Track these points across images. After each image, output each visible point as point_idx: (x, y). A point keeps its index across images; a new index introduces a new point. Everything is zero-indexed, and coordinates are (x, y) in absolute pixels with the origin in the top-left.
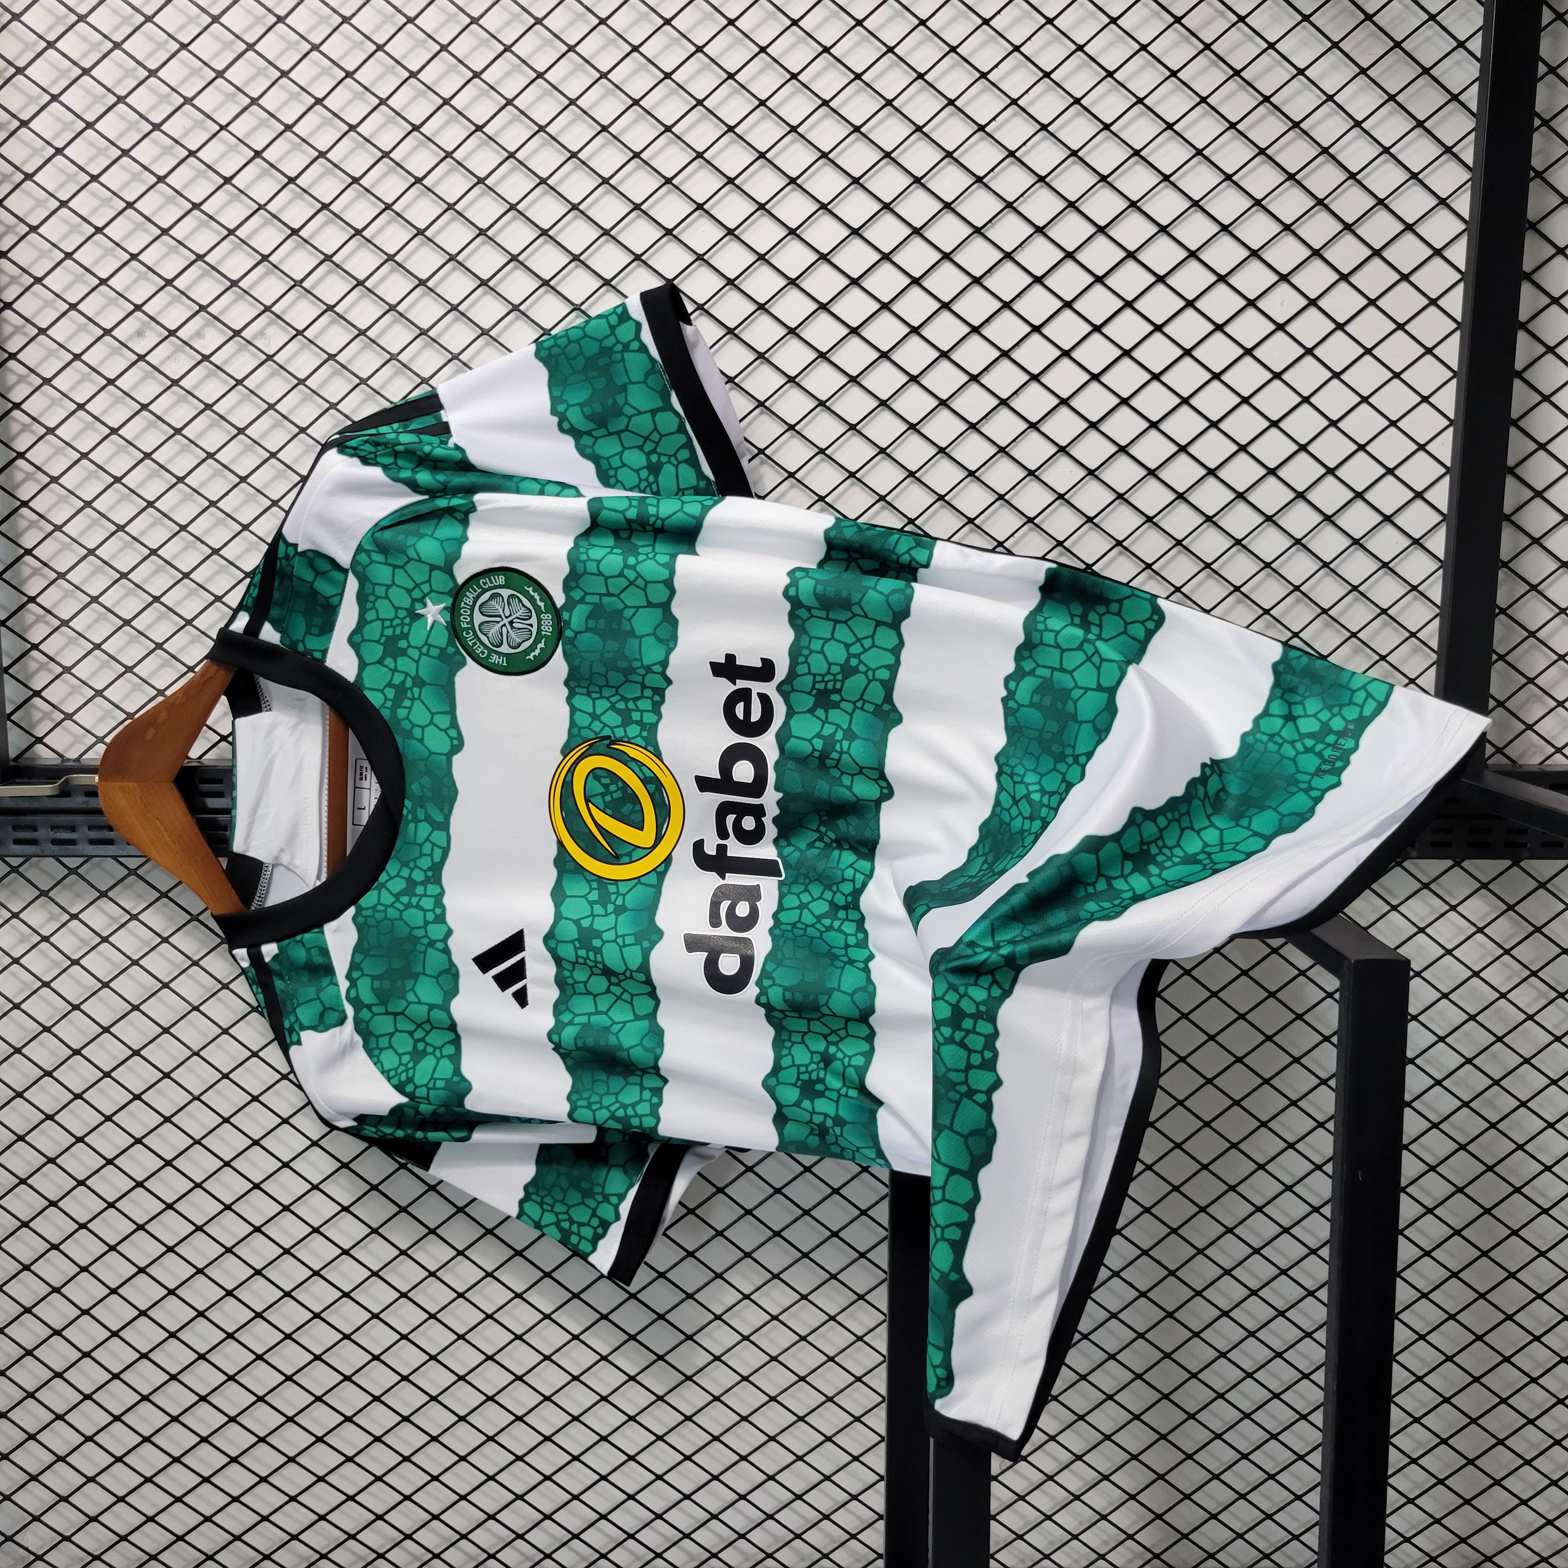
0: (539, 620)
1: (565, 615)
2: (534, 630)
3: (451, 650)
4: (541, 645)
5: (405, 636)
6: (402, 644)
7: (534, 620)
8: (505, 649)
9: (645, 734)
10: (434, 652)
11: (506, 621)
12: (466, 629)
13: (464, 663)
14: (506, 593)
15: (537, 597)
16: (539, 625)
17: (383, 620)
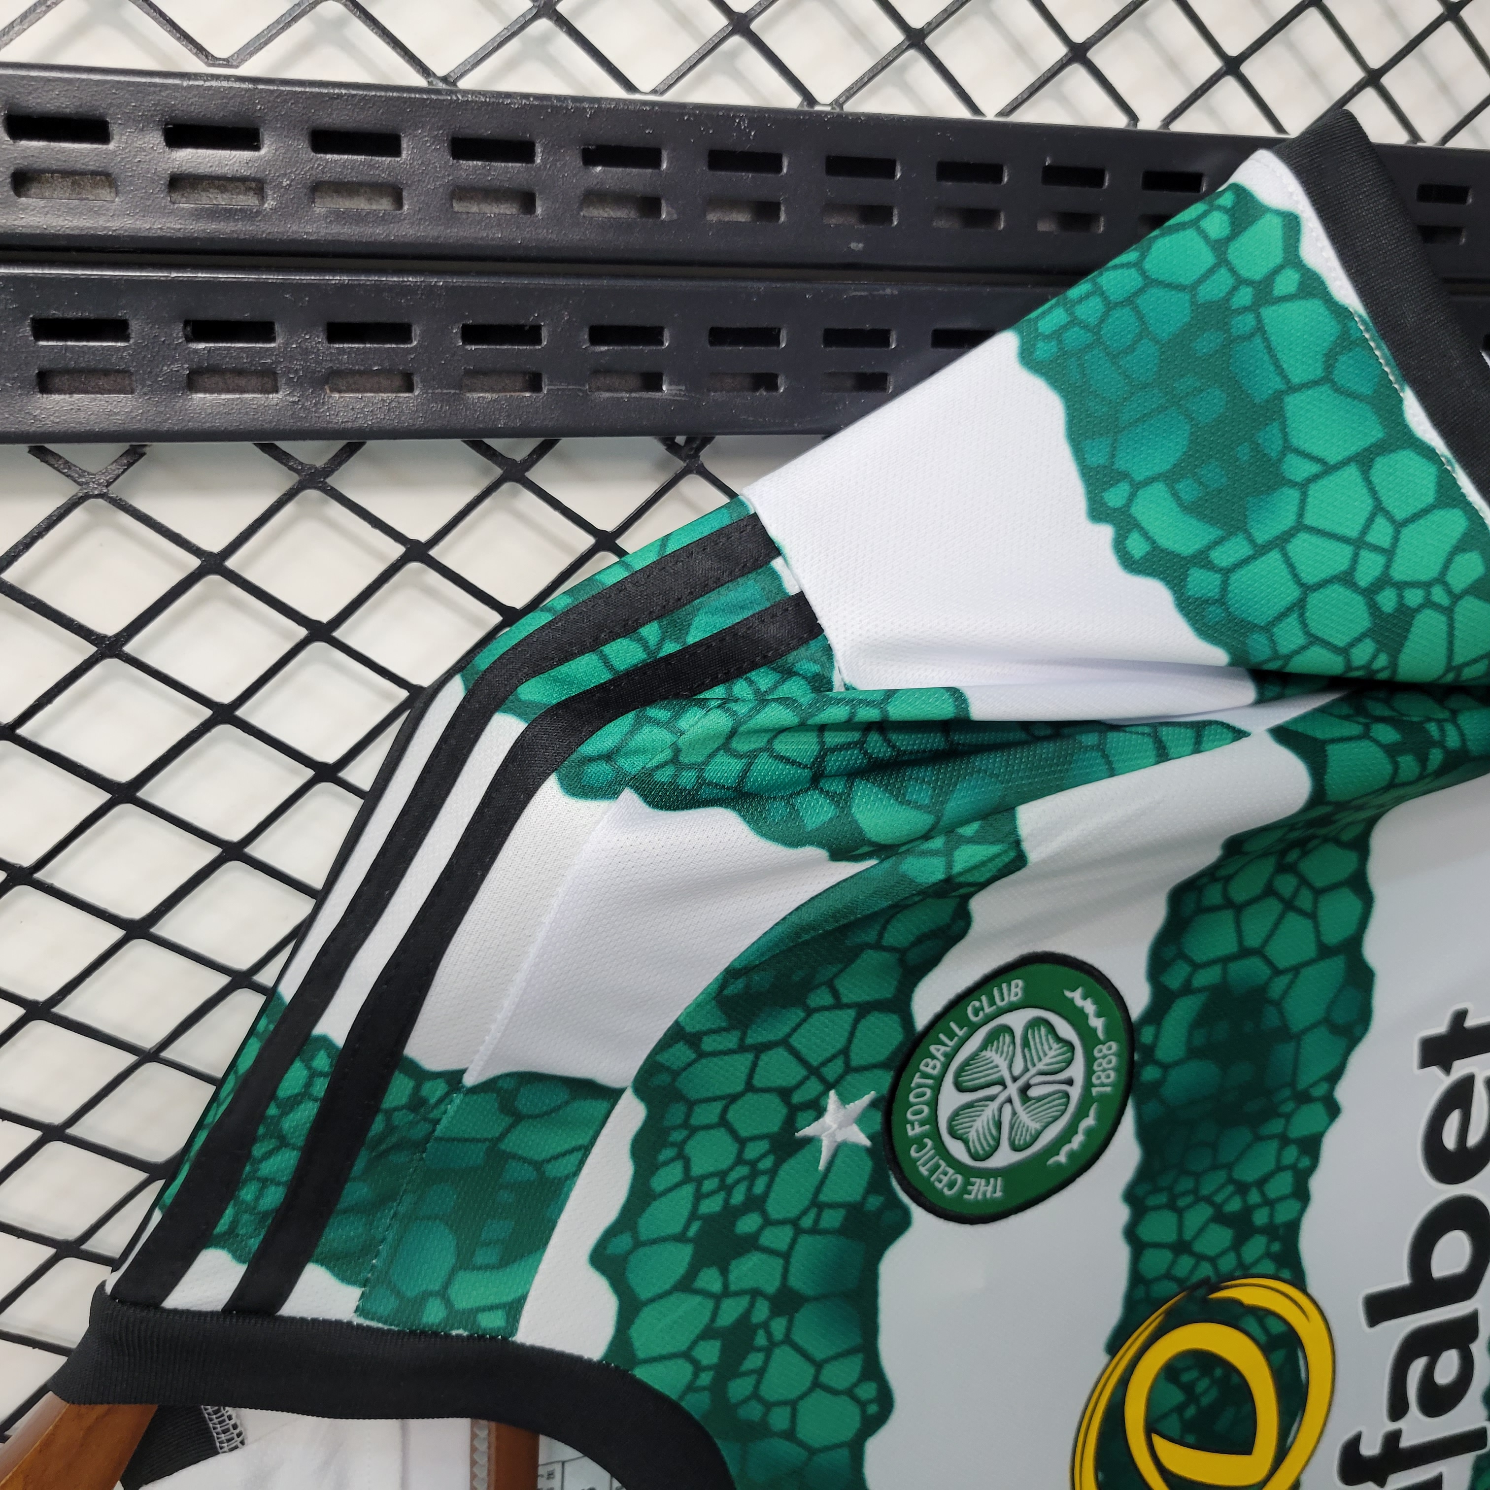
0: (1090, 1060)
1: (1147, 1035)
2: (1075, 1092)
3: (874, 1202)
4: (1089, 1121)
5: (755, 1203)
6: (748, 1224)
7: (1077, 1071)
8: (1004, 1157)
9: (1276, 1247)
10: (832, 1219)
11: (1013, 1090)
12: (919, 1142)
13: (903, 1223)
14: (1018, 1020)
15: (1089, 1007)
16: (1089, 1072)
17: (699, 1181)
